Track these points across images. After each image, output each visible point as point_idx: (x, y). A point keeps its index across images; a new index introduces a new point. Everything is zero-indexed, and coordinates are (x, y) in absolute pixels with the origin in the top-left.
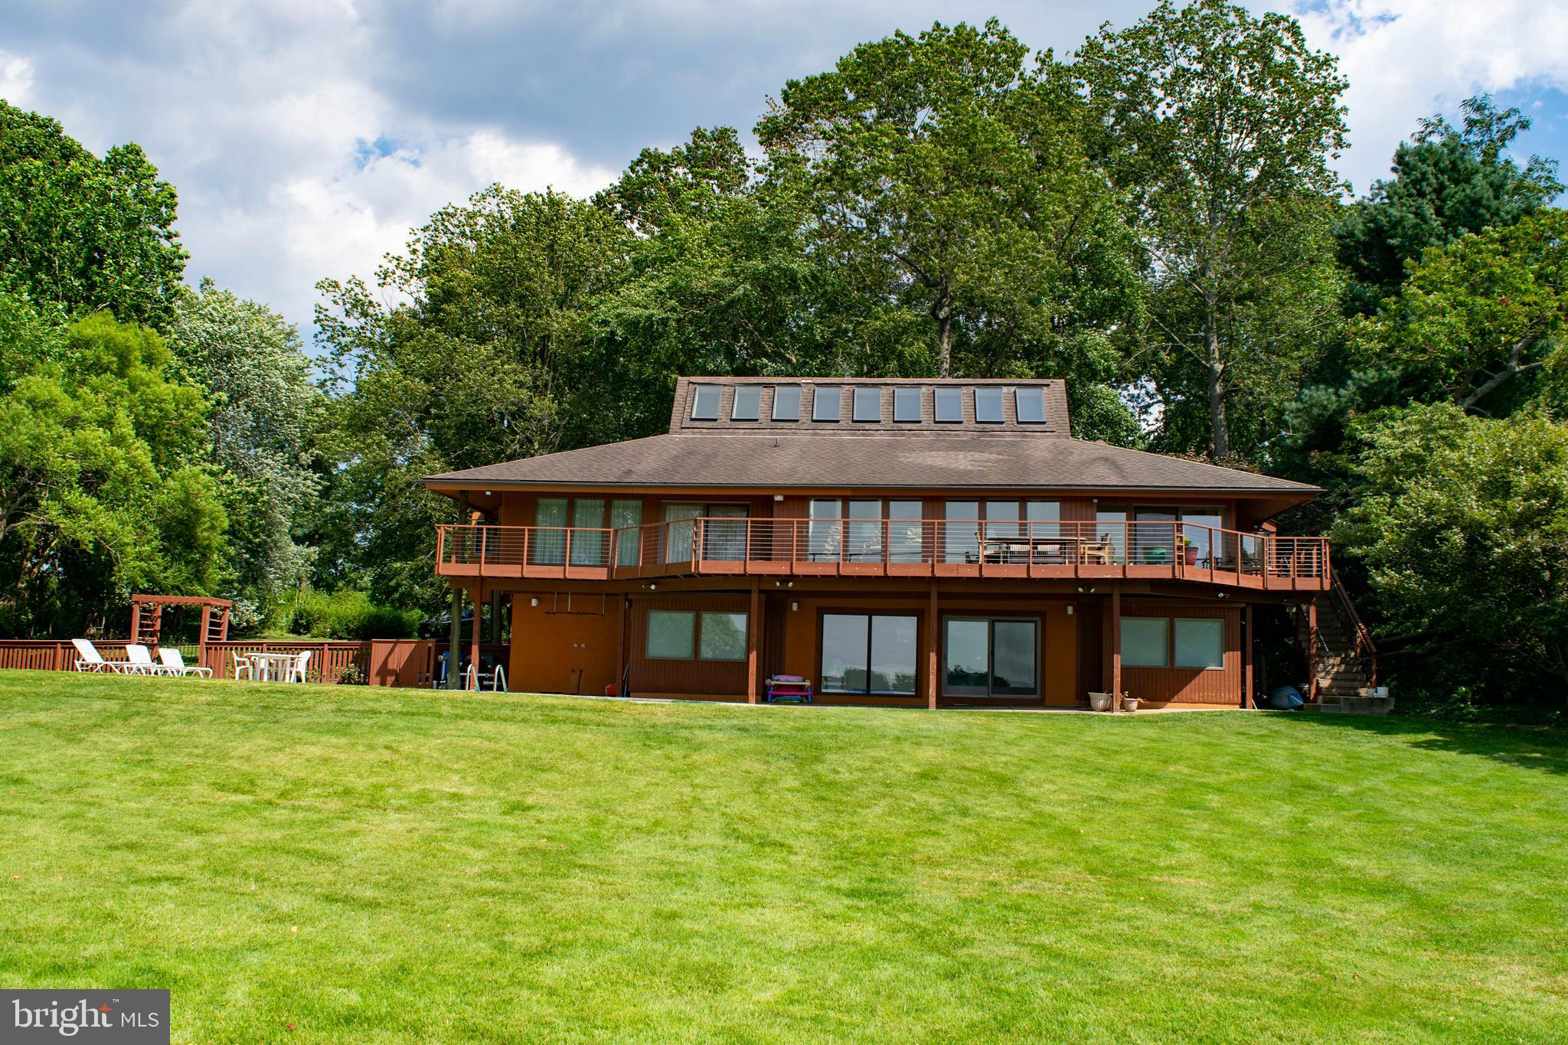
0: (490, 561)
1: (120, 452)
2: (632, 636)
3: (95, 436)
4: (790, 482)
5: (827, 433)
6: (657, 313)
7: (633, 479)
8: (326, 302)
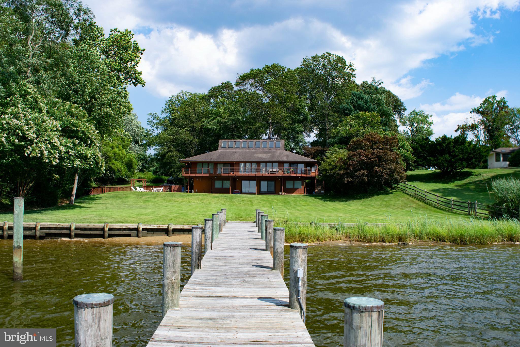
0: (191, 173)
1: (120, 152)
2: (213, 184)
3: (116, 150)
4: (237, 160)
5: (244, 150)
6: (215, 127)
7: (212, 160)
8: (150, 118)
